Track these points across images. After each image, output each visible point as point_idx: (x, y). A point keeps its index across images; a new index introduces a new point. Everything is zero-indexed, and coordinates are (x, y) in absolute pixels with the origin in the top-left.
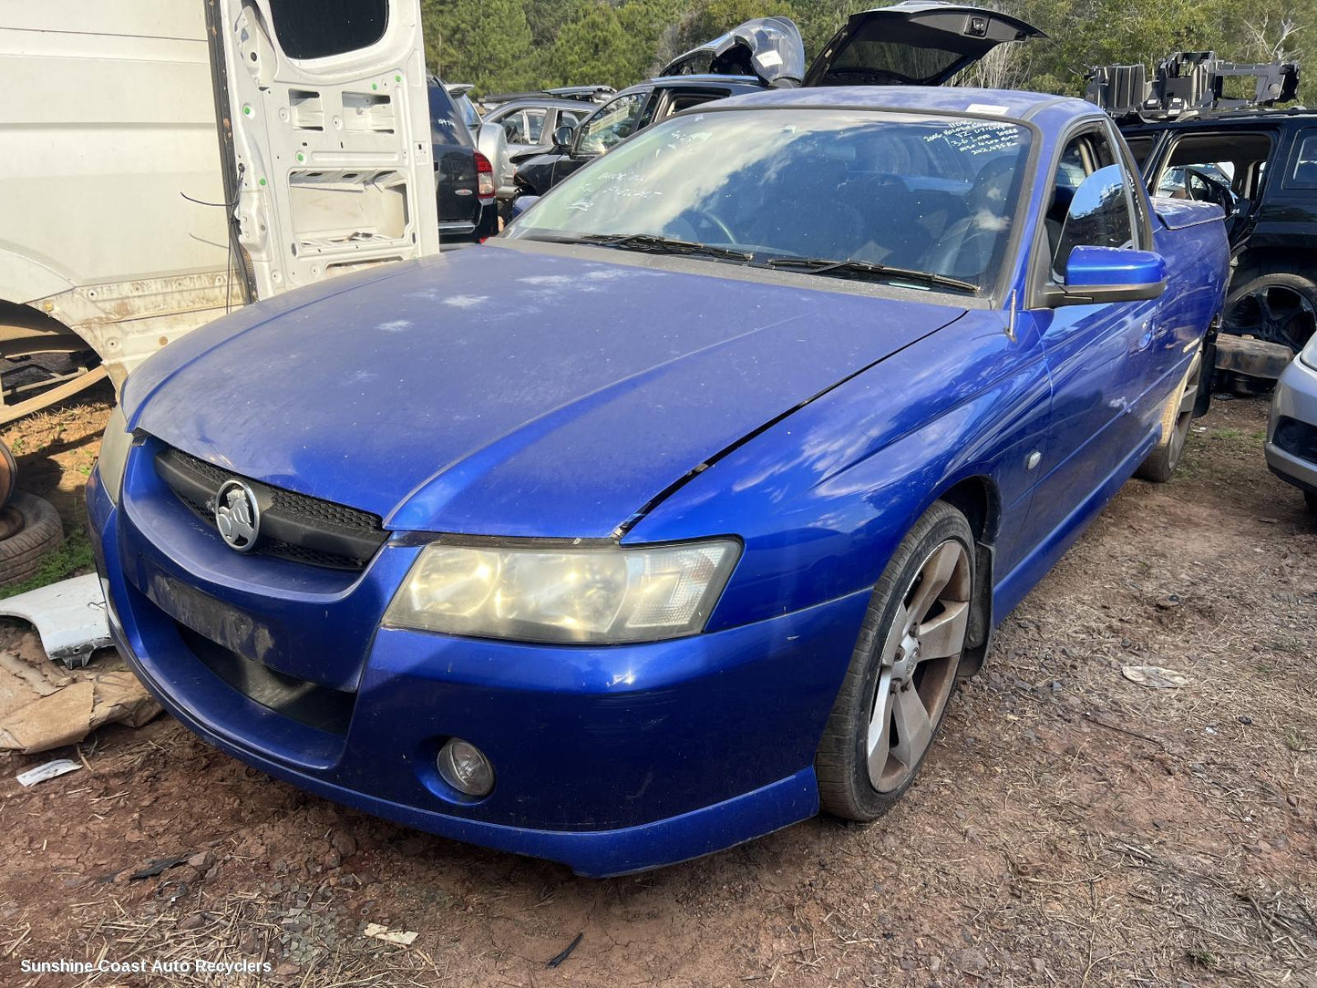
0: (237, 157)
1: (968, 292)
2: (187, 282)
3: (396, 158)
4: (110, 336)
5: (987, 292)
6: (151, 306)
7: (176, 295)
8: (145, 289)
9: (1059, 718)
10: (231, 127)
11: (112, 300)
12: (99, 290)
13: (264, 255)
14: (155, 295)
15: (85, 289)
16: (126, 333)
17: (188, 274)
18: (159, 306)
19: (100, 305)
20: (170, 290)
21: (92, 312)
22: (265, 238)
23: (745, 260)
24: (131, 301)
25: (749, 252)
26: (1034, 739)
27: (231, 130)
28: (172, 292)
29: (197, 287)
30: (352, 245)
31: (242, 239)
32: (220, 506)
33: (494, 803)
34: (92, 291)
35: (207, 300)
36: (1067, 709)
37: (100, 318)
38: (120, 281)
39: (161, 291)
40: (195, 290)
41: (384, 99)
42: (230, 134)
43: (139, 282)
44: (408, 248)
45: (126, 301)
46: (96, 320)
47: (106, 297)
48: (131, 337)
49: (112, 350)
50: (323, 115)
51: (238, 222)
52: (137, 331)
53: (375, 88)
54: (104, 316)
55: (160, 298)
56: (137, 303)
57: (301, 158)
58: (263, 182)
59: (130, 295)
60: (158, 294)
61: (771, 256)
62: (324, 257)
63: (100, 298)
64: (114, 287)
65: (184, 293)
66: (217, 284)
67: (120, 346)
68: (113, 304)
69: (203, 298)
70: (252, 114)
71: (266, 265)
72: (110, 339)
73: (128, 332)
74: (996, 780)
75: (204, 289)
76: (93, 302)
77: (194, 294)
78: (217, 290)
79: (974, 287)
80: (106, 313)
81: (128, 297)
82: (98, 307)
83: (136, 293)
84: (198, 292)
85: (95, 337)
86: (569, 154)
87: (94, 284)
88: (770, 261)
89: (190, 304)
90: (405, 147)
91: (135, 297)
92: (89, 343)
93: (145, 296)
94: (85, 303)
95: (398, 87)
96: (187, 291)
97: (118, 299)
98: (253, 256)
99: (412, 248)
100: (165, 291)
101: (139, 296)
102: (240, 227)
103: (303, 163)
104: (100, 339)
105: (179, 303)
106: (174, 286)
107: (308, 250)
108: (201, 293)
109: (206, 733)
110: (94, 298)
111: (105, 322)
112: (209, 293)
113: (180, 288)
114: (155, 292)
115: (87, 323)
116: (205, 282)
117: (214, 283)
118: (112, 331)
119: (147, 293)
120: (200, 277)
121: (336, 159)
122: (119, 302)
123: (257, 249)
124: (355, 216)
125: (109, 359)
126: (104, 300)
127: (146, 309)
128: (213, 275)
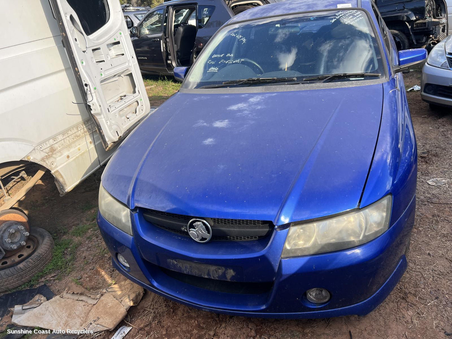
0: (83, 82)
1: (376, 77)
2: (70, 132)
3: (127, 64)
4: (51, 161)
5: (382, 75)
6: (61, 145)
7: (68, 138)
8: (57, 139)
9: (422, 205)
10: (78, 70)
11: (48, 147)
12: (43, 145)
13: (102, 116)
14: (61, 140)
15: (38, 147)
16: (55, 158)
17: (69, 129)
18: (63, 144)
19: (44, 151)
20: (65, 137)
21: (43, 155)
22: (101, 110)
23: (294, 81)
24: (54, 146)
25: (294, 77)
26: (421, 215)
27: (79, 72)
28: (66, 138)
29: (73, 133)
30: (123, 102)
31: (92, 112)
32: (190, 229)
33: (331, 303)
34: (41, 147)
35: (77, 137)
36: (422, 201)
37: (46, 156)
38: (48, 140)
39: (62, 138)
40: (73, 134)
41: (118, 43)
42: (79, 73)
43: (55, 138)
44: (138, 97)
45: (52, 146)
46: (45, 157)
47: (46, 147)
48: (58, 159)
49: (53, 166)
50: (103, 55)
51: (90, 106)
52: (59, 156)
53: (115, 40)
54: (47, 155)
55: (63, 141)
56: (56, 146)
57: (102, 75)
58: (95, 89)
59: (53, 144)
60: (62, 140)
61: (303, 77)
62: (117, 109)
63: (44, 148)
64: (47, 142)
65: (70, 137)
66: (79, 129)
67: (55, 164)
68: (48, 149)
69: (76, 136)
70: (84, 64)
71: (104, 119)
72: (52, 162)
73: (56, 158)
74: (422, 233)
75: (75, 133)
76: (42, 151)
77: (73, 136)
78: (80, 131)
79: (379, 74)
80: (47, 153)
81: (53, 145)
82: (44, 152)
83: (55, 142)
84: (74, 134)
85: (47, 164)
86: (137, 36)
87: (40, 144)
88: (304, 79)
89: (73, 140)
90: (128, 59)
91: (55, 144)
92: (45, 166)
93: (58, 142)
94: (40, 152)
95: (121, 37)
96: (70, 135)
97: (49, 147)
98: (98, 117)
99: (139, 96)
100: (64, 138)
101: (56, 143)
102: (91, 108)
103: (103, 76)
104: (49, 164)
105: (69, 141)
106: (66, 135)
107: (112, 109)
108: (75, 135)
109: (203, 308)
110: (42, 149)
111: (48, 157)
112: (78, 134)
113: (68, 135)
114: (60, 140)
115: (43, 159)
116: (75, 130)
117: (78, 130)
118: (51, 160)
119: (58, 141)
120: (73, 129)
121: (112, 71)
122: (50, 148)
123: (99, 114)
124: (118, 89)
125: (53, 170)
126: (45, 149)
127: (59, 147)
128: (77, 126)
